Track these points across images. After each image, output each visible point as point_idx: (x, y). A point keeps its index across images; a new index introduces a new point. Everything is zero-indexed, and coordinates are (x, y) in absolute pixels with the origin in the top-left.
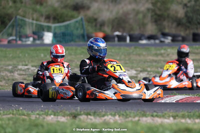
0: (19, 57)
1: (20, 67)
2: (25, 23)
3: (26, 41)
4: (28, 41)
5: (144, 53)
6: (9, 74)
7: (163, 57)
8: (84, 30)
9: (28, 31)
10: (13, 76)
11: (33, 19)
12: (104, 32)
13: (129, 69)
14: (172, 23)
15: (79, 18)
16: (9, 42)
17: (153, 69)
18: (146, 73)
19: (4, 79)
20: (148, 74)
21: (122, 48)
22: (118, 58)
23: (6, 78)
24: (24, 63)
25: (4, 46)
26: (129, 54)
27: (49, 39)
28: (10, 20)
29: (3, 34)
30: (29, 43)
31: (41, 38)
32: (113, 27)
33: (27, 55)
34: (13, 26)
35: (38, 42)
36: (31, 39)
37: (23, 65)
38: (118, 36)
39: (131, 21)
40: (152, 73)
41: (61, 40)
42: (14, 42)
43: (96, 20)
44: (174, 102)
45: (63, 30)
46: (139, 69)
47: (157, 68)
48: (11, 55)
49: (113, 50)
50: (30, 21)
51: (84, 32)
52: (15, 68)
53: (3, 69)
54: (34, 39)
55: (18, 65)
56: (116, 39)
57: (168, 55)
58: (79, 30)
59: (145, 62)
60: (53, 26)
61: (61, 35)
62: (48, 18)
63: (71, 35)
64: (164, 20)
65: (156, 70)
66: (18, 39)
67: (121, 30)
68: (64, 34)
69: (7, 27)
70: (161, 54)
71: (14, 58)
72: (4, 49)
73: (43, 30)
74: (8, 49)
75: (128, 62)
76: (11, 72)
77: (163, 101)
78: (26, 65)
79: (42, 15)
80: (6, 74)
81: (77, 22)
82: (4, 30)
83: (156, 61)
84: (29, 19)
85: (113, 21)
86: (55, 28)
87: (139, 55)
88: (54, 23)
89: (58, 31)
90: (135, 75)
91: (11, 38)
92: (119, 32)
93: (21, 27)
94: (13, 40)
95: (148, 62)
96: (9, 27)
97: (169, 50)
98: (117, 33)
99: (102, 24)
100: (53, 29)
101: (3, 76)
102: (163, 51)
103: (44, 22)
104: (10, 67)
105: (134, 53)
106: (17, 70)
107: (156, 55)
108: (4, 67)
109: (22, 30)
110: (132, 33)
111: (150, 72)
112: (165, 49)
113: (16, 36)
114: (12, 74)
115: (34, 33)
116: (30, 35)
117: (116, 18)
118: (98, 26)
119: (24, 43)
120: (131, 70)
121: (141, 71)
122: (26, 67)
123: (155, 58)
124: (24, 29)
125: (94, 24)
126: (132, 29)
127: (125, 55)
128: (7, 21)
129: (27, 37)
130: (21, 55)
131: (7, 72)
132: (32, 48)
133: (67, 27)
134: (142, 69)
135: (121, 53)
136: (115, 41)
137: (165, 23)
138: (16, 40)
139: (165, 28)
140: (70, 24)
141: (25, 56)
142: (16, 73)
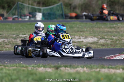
0: (20, 29)
1: (21, 36)
2: (24, 7)
3: (24, 19)
4: (26, 18)
5: (103, 27)
6: (13, 40)
7: (115, 29)
8: (63, 11)
9: (26, 12)
10: (16, 41)
11: (29, 4)
12: (76, 12)
13: (92, 37)
14: (121, 7)
15: (60, 3)
16: (13, 19)
17: (109, 37)
18: (104, 39)
19: (11, 43)
20: (105, 40)
21: (88, 23)
22: (85, 30)
23: (12, 43)
24: (23, 33)
25: (10, 22)
26: (93, 27)
27: (39, 17)
28: (14, 5)
29: (9, 14)
30: (27, 20)
31: (34, 16)
32: (82, 10)
33: (25, 28)
34: (16, 9)
35: (32, 19)
36: (28, 17)
37: (22, 34)
38: (85, 15)
39: (94, 5)
40: (108, 40)
41: (48, 18)
42: (17, 19)
43: (70, 5)
44: (123, 59)
45: (49, 11)
46: (99, 37)
47: (111, 36)
48: (15, 28)
49: (82, 25)
50: (27, 5)
51: (63, 12)
52: (18, 36)
53: (9, 37)
54: (30, 17)
55: (20, 34)
56: (84, 17)
57: (118, 28)
58: (60, 11)
59: (103, 33)
60: (42, 8)
61: (48, 14)
62: (39, 3)
63: (54, 14)
64: (116, 5)
65: (111, 38)
66: (19, 17)
67: (87, 11)
68: (49, 14)
69: (12, 9)
70: (114, 27)
71: (16, 29)
72: (10, 24)
73: (36, 12)
74: (13, 24)
75: (92, 32)
76: (15, 39)
77: (115, 58)
78: (25, 34)
79: (35, 2)
80: (12, 40)
81: (58, 6)
82: (10, 11)
83: (110, 32)
84: (26, 4)
85: (82, 5)
86: (44, 10)
87: (99, 28)
88: (43, 7)
89: (46, 12)
90: (97, 41)
91: (15, 17)
92: (86, 12)
93: (21, 9)
94: (16, 18)
95: (105, 32)
96: (13, 9)
97: (119, 25)
98: (84, 13)
99: (75, 8)
100: (42, 11)
101: (9, 41)
102: (115, 25)
103: (36, 6)
104: (14, 36)
105: (96, 26)
106: (19, 38)
107: (111, 28)
108: (10, 36)
109: (22, 11)
110: (94, 13)
111: (107, 39)
112: (116, 24)
113: (18, 15)
114: (16, 40)
115: (30, 13)
116: (27, 15)
117: (84, 4)
118: (72, 9)
119: (23, 20)
120: (94, 38)
121: (101, 39)
122: (25, 36)
123: (110, 30)
124: (23, 10)
125: (69, 7)
126: (94, 11)
127: (90, 28)
128: (12, 5)
129: (25, 16)
130: (21, 28)
131: (12, 39)
132: (29, 23)
133: (51, 9)
134: (101, 37)
135: (87, 27)
136: (83, 19)
137: (116, 7)
138: (18, 18)
139: (116, 10)
140: (54, 7)
141: (24, 28)
142: (18, 39)
